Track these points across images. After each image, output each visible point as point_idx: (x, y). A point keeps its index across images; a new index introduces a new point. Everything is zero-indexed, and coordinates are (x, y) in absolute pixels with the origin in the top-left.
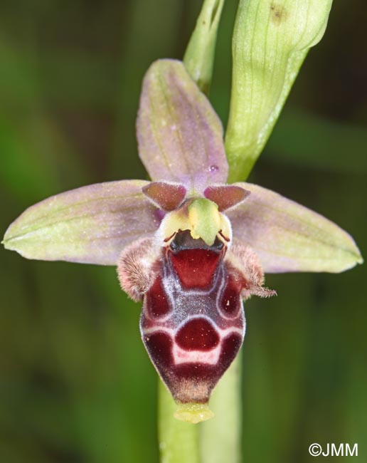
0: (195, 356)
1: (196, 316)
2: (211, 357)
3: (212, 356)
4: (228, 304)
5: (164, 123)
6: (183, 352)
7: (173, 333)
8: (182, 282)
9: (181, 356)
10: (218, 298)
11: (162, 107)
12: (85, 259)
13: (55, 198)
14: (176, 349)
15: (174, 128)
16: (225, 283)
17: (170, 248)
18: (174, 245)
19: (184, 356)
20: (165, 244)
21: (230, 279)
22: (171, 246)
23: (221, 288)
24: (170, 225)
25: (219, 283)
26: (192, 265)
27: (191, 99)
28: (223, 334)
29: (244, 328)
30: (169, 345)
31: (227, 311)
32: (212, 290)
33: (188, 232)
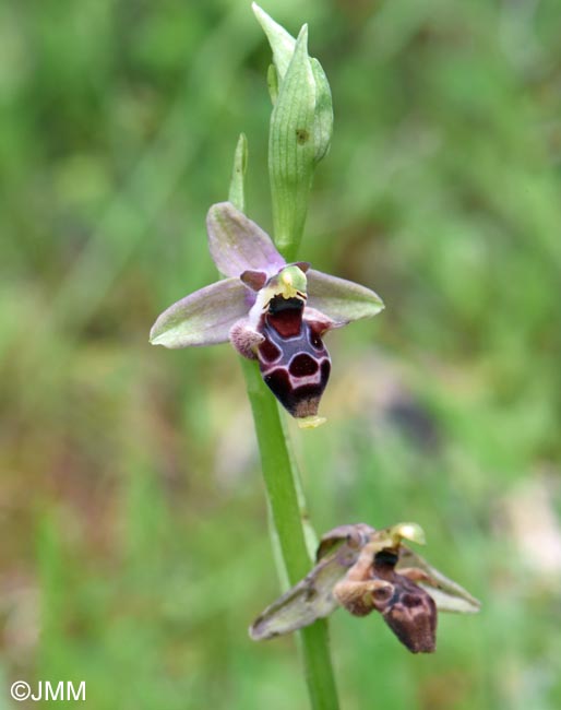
0: (305, 380)
1: (299, 353)
2: (315, 379)
3: (317, 378)
4: (316, 343)
5: (228, 245)
6: (296, 379)
7: (286, 368)
8: (280, 334)
9: (296, 382)
10: (308, 340)
11: (223, 235)
14: (292, 378)
15: (235, 247)
16: (309, 330)
17: (268, 312)
18: (271, 309)
19: (298, 381)
20: (264, 311)
21: (311, 327)
23: (307, 333)
24: (263, 298)
25: (305, 331)
27: (243, 223)
28: (319, 361)
29: (330, 357)
30: (286, 376)
31: (317, 347)
32: (302, 336)
33: (281, 295)
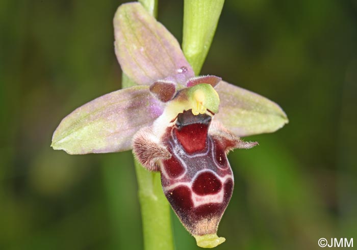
0: (209, 199)
1: (203, 171)
3: (219, 197)
4: (221, 160)
5: (135, 47)
6: (199, 197)
7: (189, 185)
8: (184, 149)
9: (198, 201)
10: (213, 156)
12: (106, 150)
13: (80, 108)
14: (194, 196)
15: (142, 49)
16: (214, 146)
17: (175, 127)
18: (179, 124)
19: (200, 200)
20: (171, 125)
21: (216, 142)
22: (176, 125)
23: (212, 150)
25: (211, 147)
26: (192, 136)
28: (223, 180)
29: (233, 174)
30: (189, 194)
31: (221, 164)
32: (208, 152)
33: (190, 111)
